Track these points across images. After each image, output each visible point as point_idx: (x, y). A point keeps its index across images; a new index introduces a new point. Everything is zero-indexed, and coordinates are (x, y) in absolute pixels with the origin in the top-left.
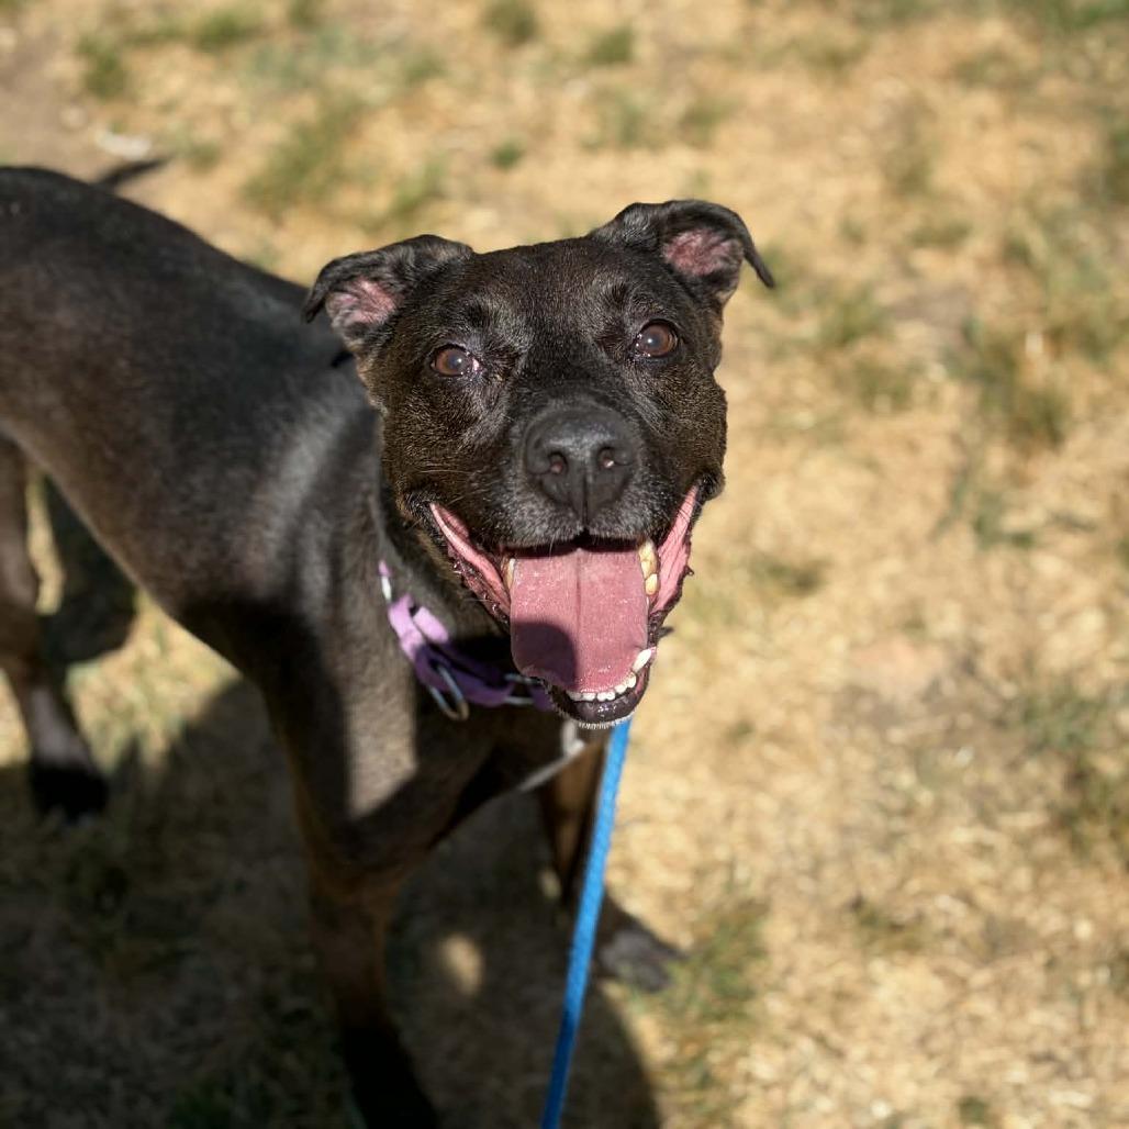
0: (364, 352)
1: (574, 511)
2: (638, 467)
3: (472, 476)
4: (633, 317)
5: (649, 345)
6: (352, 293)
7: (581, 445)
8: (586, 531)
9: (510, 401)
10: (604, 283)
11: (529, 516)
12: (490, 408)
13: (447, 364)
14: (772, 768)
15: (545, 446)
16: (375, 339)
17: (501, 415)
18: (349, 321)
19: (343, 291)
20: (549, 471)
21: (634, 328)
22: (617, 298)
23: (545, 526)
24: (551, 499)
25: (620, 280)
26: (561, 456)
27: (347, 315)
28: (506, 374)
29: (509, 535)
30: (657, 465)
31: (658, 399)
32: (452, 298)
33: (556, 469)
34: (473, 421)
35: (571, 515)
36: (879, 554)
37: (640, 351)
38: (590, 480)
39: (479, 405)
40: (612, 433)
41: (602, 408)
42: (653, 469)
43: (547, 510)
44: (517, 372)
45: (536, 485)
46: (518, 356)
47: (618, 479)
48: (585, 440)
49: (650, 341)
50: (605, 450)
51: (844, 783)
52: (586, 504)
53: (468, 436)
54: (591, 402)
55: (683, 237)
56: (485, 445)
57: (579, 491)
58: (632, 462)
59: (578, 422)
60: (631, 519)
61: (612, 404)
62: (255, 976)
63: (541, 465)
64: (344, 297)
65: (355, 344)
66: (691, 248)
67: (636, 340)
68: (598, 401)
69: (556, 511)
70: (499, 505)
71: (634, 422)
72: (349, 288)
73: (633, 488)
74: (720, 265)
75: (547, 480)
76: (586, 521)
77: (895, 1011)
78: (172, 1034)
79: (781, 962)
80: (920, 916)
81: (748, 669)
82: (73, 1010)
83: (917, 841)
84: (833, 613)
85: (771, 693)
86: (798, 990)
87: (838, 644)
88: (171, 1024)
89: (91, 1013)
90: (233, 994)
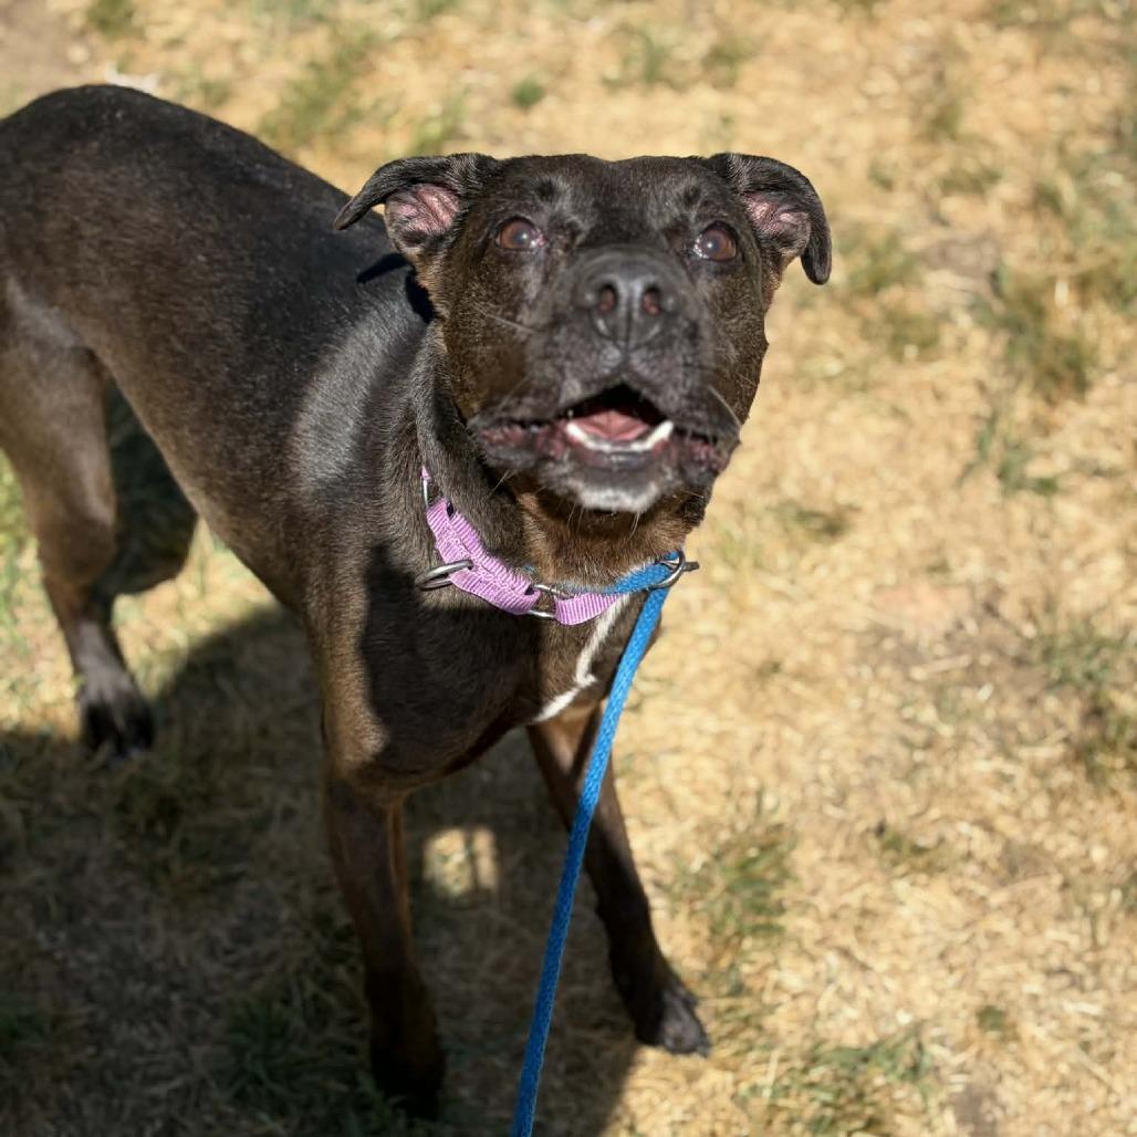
4: (700, 217)
5: (709, 249)
14: (798, 703)
20: (598, 306)
22: (689, 199)
25: (693, 181)
26: (611, 290)
28: (566, 249)
36: (906, 500)
46: (580, 232)
49: (709, 246)
50: (654, 291)
51: (868, 719)
62: (306, 896)
65: (412, 252)
77: (917, 928)
78: (228, 952)
79: (808, 884)
80: (942, 840)
81: (776, 611)
82: (130, 931)
83: (937, 772)
84: (858, 557)
85: (798, 633)
86: (825, 908)
87: (864, 587)
88: (226, 942)
89: (148, 934)
90: (285, 913)
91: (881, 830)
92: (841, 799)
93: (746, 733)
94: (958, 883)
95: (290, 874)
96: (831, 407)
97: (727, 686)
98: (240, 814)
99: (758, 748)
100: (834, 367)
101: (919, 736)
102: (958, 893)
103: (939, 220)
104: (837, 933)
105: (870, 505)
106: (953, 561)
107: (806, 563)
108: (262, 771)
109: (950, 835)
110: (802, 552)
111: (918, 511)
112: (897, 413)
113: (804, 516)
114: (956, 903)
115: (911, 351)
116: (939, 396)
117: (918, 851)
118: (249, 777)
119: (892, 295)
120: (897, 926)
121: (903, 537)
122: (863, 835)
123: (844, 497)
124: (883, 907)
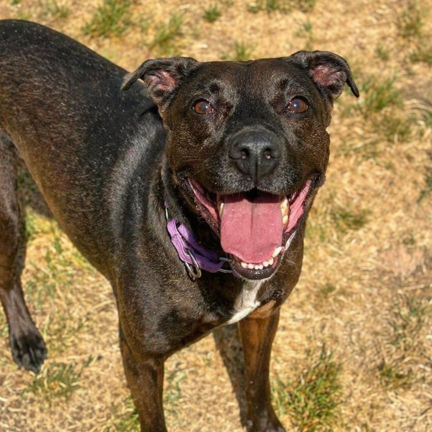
0: (162, 104)
1: (251, 178)
2: (282, 159)
3: (206, 161)
4: (289, 94)
5: (294, 108)
6: (157, 76)
7: (256, 147)
8: (256, 187)
9: (226, 127)
10: (276, 78)
11: (231, 179)
12: (216, 129)
13: (200, 108)
14: (342, 306)
15: (239, 145)
16: (168, 98)
17: (221, 133)
18: (155, 89)
19: (153, 75)
20: (241, 158)
21: (288, 99)
22: (283, 84)
23: (237, 184)
24: (240, 170)
25: (285, 76)
26: (247, 151)
27: (155, 86)
28: (226, 115)
29: (220, 188)
30: (292, 160)
31: (296, 132)
32: (204, 79)
33: (244, 157)
34: (209, 136)
35: (249, 179)
36: (394, 209)
37: (290, 110)
38: (259, 163)
39: (211, 128)
40: (271, 142)
41: (268, 131)
42: (290, 162)
43: (239, 176)
44: (231, 114)
45: (234, 164)
46: (232, 107)
47: (272, 164)
48: (258, 145)
49: (295, 105)
50: (268, 150)
51: (375, 313)
52: (256, 174)
53: (206, 142)
54: (264, 128)
55: (320, 68)
56: (213, 147)
57: (253, 168)
58: (279, 157)
59: (256, 137)
60: (277, 184)
61: (273, 130)
62: (108, 398)
63: (237, 155)
64: (153, 78)
65: (157, 100)
66: (322, 72)
67: (289, 105)
68: (266, 128)
69: (242, 177)
70: (217, 173)
71: (283, 140)
72: (157, 74)
73: (279, 169)
74: (335, 82)
75: (239, 161)
76: (256, 183)
77: (398, 413)
78: (70, 424)
79: (346, 392)
80: (410, 371)
81: (331, 261)
82: (24, 414)
83: (409, 339)
84: (371, 236)
85: (342, 271)
86: (354, 404)
87: (373, 249)
88: (70, 419)
89: (32, 415)
90: (97, 406)
91: (381, 367)
92: (362, 351)
93: (317, 319)
94: (418, 393)
95: (100, 387)
96: (358, 163)
97: (308, 297)
98: (77, 358)
99: (323, 327)
100: (359, 144)
101: (400, 322)
102: (419, 397)
103: (410, 74)
104: (359, 415)
105: (376, 210)
106: (416, 237)
107: (346, 238)
108: (87, 336)
109: (415, 369)
110: (344, 232)
111: (400, 213)
112: (389, 167)
113: (345, 216)
114: (418, 402)
115: (396, 137)
116: (410, 158)
117: (399, 377)
118: (81, 340)
119: (387, 110)
120: (389, 413)
121: (393, 226)
122: (373, 370)
123: (364, 206)
124: (382, 404)
